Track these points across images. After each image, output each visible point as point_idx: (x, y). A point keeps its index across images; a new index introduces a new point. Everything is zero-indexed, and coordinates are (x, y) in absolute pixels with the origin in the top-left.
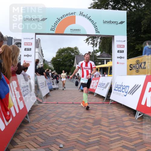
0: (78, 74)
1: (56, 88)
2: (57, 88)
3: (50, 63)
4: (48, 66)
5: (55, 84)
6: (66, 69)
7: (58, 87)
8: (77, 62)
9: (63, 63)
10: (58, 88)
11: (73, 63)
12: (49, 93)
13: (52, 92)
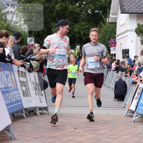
0: (126, 52)
1: (35, 108)
2: (40, 109)
3: (13, 6)
4: (6, 20)
5: (32, 91)
6: (76, 30)
7: (44, 104)
8: (120, 4)
9: (66, 8)
10: (46, 109)
11: (106, 9)
12: (7, 129)
13: (20, 124)
